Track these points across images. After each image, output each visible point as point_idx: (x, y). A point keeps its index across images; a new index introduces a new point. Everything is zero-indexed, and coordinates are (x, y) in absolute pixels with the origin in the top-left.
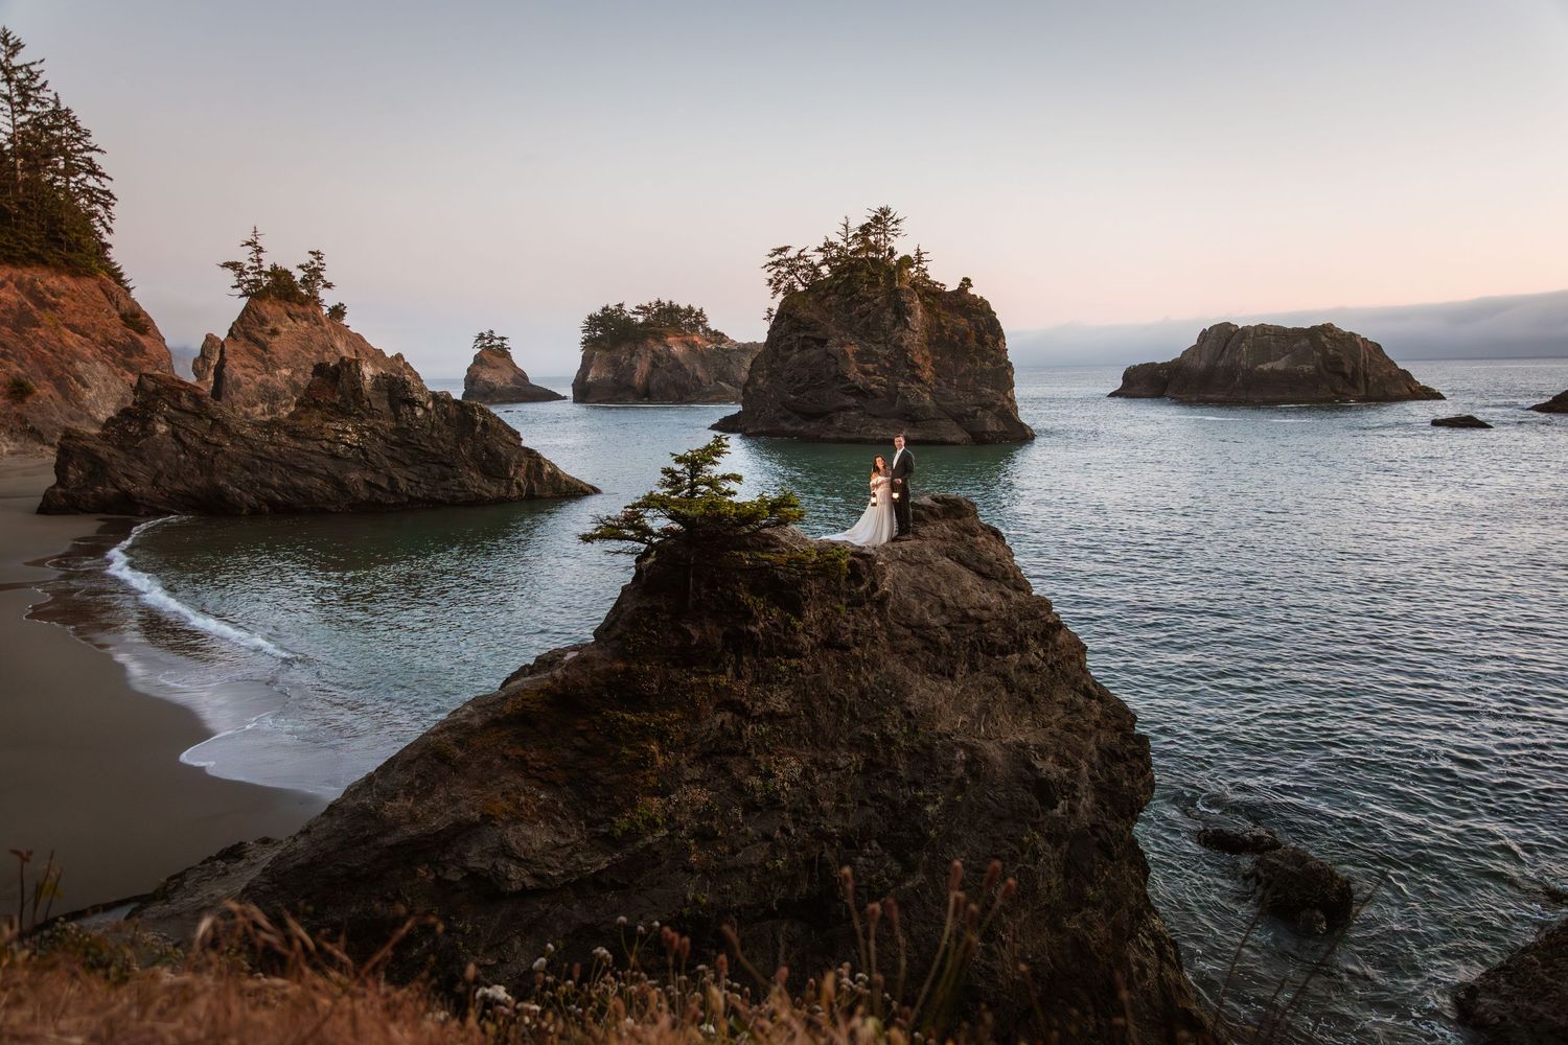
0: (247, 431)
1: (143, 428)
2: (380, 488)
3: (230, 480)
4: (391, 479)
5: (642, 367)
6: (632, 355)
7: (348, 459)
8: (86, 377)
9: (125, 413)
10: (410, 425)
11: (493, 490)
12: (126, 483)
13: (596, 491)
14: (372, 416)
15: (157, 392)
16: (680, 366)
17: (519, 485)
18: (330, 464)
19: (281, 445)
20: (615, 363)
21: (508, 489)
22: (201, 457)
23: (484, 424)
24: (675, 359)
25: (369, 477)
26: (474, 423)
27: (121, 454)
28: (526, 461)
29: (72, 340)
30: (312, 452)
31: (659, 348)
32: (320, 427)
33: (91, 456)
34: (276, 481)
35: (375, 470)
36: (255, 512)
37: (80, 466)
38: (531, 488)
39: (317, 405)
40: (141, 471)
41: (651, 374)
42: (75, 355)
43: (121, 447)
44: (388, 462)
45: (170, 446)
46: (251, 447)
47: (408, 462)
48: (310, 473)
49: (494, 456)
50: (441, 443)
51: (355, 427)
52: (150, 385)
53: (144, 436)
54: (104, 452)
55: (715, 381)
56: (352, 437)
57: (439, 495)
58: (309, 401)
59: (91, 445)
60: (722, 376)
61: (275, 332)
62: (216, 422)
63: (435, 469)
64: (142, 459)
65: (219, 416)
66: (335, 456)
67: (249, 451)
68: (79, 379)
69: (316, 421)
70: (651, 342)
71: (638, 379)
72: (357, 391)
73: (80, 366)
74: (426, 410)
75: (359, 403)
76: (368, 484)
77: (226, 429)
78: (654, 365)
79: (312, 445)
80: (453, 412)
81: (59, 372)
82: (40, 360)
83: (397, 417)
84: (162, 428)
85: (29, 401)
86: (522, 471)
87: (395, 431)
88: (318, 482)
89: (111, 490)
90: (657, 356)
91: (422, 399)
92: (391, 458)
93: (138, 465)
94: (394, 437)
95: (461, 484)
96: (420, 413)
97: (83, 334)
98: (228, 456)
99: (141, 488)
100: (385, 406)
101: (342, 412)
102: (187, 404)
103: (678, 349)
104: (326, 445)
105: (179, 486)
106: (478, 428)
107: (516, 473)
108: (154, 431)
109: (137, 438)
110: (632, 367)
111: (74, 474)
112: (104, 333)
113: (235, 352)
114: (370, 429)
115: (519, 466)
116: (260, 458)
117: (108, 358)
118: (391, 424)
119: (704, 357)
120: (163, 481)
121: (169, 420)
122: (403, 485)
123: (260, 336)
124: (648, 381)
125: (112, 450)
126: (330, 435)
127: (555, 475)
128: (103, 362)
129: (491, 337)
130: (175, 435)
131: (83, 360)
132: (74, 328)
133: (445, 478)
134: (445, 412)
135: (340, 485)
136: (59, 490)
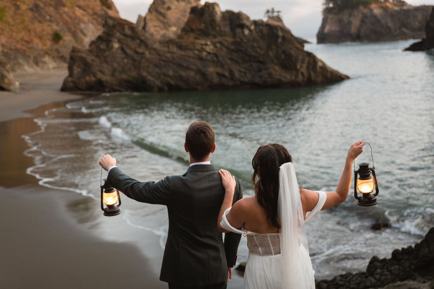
0: (157, 46)
1: (108, 46)
2: (224, 76)
3: (149, 73)
4: (231, 72)
5: (356, 22)
6: (350, 16)
7: (208, 61)
8: (85, 31)
9: (100, 38)
10: (241, 40)
11: (287, 77)
12: (100, 75)
13: (347, 78)
14: (220, 35)
15: (114, 26)
16: (378, 21)
17: (302, 74)
18: (198, 63)
19: (173, 53)
20: (340, 21)
21: (297, 76)
22: (134, 60)
23: (283, 38)
24: (375, 17)
25: (219, 70)
26: (277, 37)
27: (97, 60)
28: (307, 59)
29: (79, 12)
30: (189, 57)
31: (366, 11)
32: (193, 43)
33: (83, 61)
34: (171, 73)
35: (222, 66)
36: (160, 90)
37: (79, 67)
38: (309, 76)
39: (192, 30)
40: (107, 69)
41: (361, 26)
42: (81, 21)
43: (98, 56)
44: (229, 62)
45: (120, 55)
46: (159, 55)
47: (240, 61)
48: (188, 68)
49: (288, 56)
50: (258, 50)
51: (212, 42)
52: (111, 22)
53: (108, 50)
54: (90, 58)
55: (400, 28)
56: (210, 48)
57: (257, 80)
58: (187, 29)
59: (84, 55)
60: (404, 25)
61: (169, 8)
62: (142, 41)
63: (255, 65)
64: (107, 62)
65: (143, 38)
66: (201, 59)
67: (158, 57)
68: (82, 32)
69: (191, 39)
70: (361, 8)
71: (353, 29)
72: (213, 21)
73: (82, 26)
74: (250, 30)
75: (214, 28)
76: (218, 74)
77: (146, 46)
78: (363, 21)
79: (190, 53)
80: (265, 31)
81: (73, 29)
82: (66, 23)
83: (234, 35)
84: (116, 45)
85: (61, 42)
86: (305, 66)
87: (233, 43)
88: (192, 74)
89: (93, 79)
90: (365, 16)
91: (248, 23)
92: (231, 59)
93: (105, 65)
94: (232, 47)
95: (270, 74)
96: (246, 32)
97: (84, 10)
98: (147, 60)
99: (106, 78)
100: (227, 29)
101: (204, 33)
102: (128, 32)
103: (377, 11)
104: (196, 52)
105: (124, 76)
106: (280, 40)
107: (301, 67)
108: (112, 48)
109: (104, 51)
110: (350, 23)
111: (77, 70)
112: (93, 9)
113: (151, 19)
114: (221, 43)
115: (303, 62)
116: (163, 61)
117: (95, 22)
118: (230, 40)
119: (393, 15)
120: (117, 74)
121: (120, 41)
122: (237, 74)
123: (162, 11)
124: (359, 31)
125: (93, 58)
126: (199, 47)
127: (324, 68)
128: (92, 24)
129: (273, 11)
130: (122, 49)
131: (84, 23)
132: (80, 7)
133: (260, 70)
134: (261, 31)
135: (203, 75)
136: (70, 79)
